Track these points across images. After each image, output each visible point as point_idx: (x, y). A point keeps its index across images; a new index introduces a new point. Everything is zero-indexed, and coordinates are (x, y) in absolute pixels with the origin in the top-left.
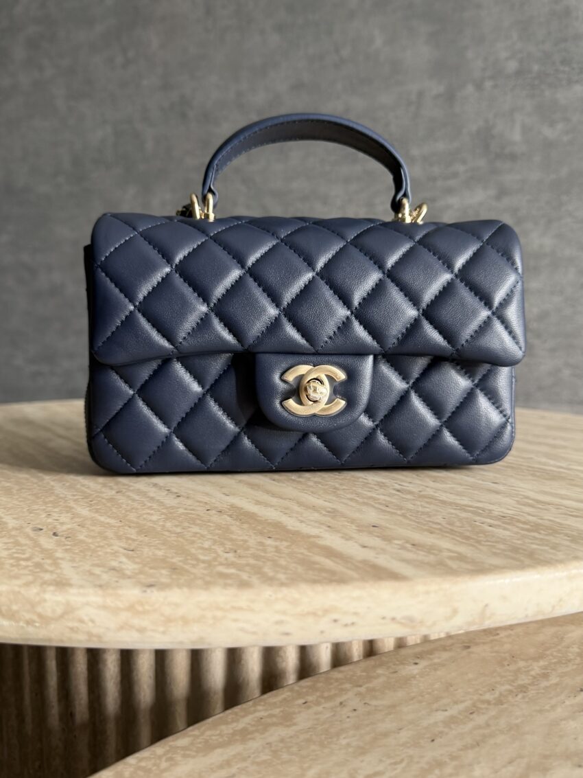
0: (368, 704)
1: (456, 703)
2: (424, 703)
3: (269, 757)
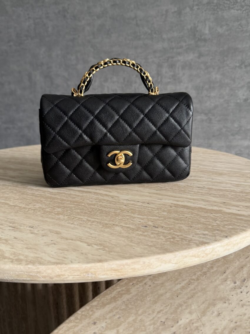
0: (155, 283)
1: (183, 280)
2: (173, 282)
3: (125, 307)
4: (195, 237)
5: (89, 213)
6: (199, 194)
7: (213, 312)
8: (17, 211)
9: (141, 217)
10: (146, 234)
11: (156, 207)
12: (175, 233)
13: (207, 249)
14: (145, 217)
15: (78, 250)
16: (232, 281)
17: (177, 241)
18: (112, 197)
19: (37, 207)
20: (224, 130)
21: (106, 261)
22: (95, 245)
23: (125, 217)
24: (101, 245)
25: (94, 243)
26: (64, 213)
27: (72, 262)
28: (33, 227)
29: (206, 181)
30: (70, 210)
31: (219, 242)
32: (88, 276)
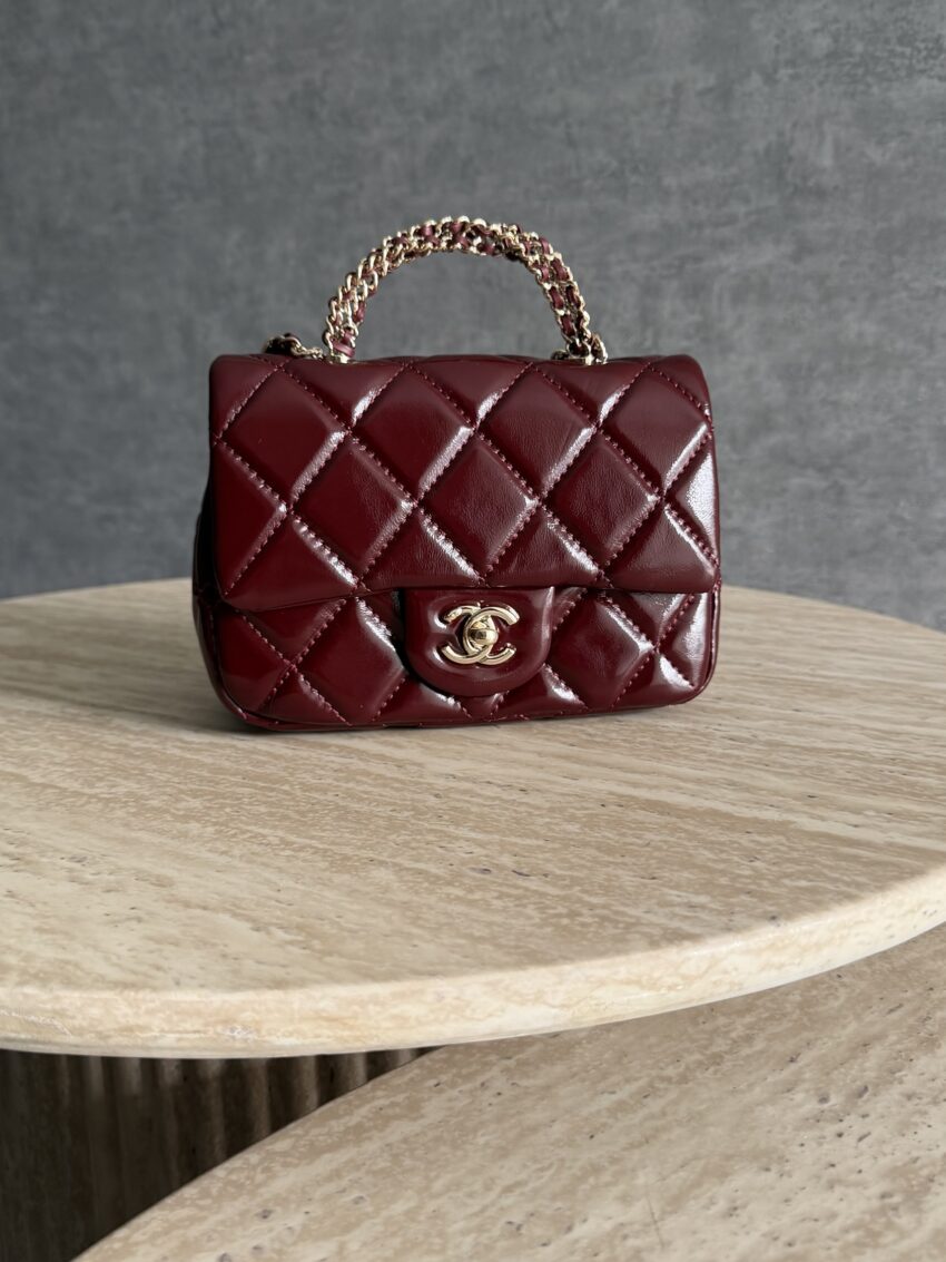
0: (518, 1085)
1: (627, 1081)
2: (587, 1083)
3: (389, 1164)
4: (656, 914)
5: (298, 817)
6: (724, 764)
7: (712, 1202)
8: (48, 803)
9: (480, 836)
10: (477, 896)
11: (548, 805)
12: (586, 898)
13: (689, 959)
14: (496, 837)
15: (214, 945)
16: (812, 1092)
17: (583, 925)
18: (400, 765)
19: (121, 790)
20: (893, 529)
21: (301, 983)
22: (281, 927)
23: (421, 834)
24: (300, 928)
25: (279, 922)
26: (209, 815)
27: (178, 983)
28: (85, 858)
29: (768, 718)
30: (232, 806)
31: (739, 936)
32: (233, 1038)
